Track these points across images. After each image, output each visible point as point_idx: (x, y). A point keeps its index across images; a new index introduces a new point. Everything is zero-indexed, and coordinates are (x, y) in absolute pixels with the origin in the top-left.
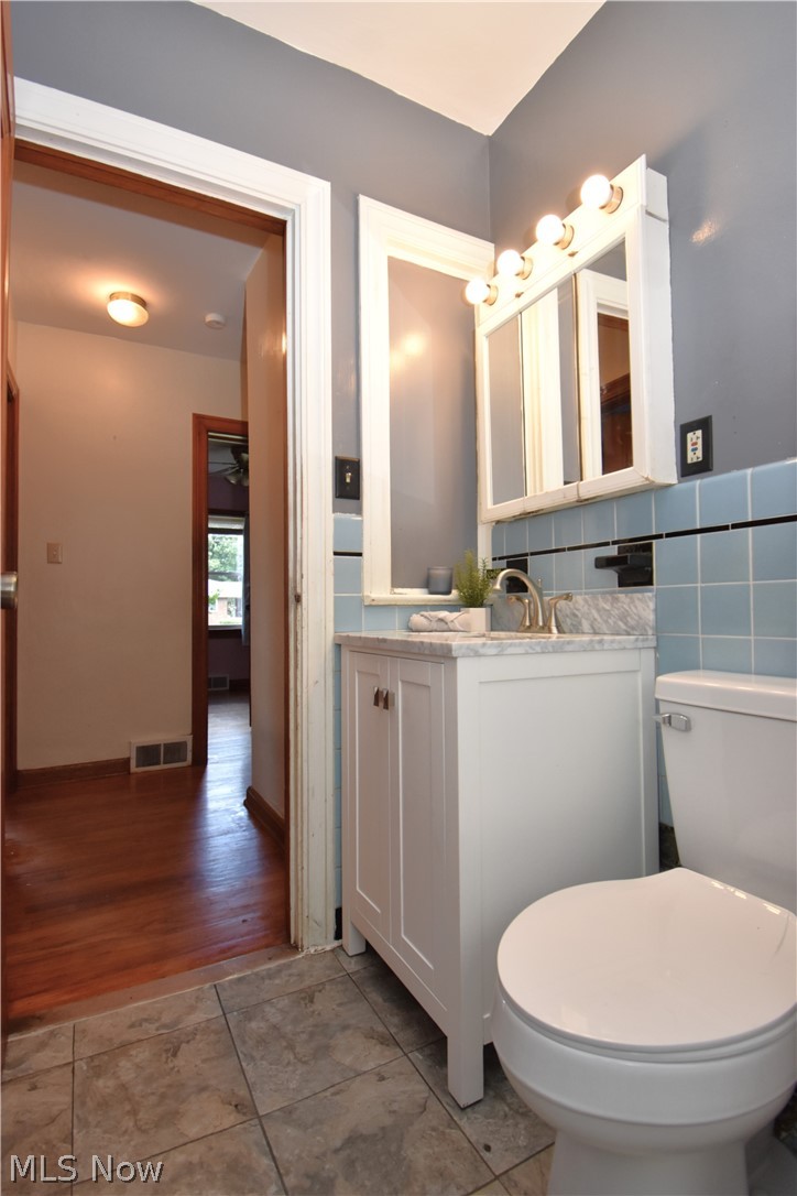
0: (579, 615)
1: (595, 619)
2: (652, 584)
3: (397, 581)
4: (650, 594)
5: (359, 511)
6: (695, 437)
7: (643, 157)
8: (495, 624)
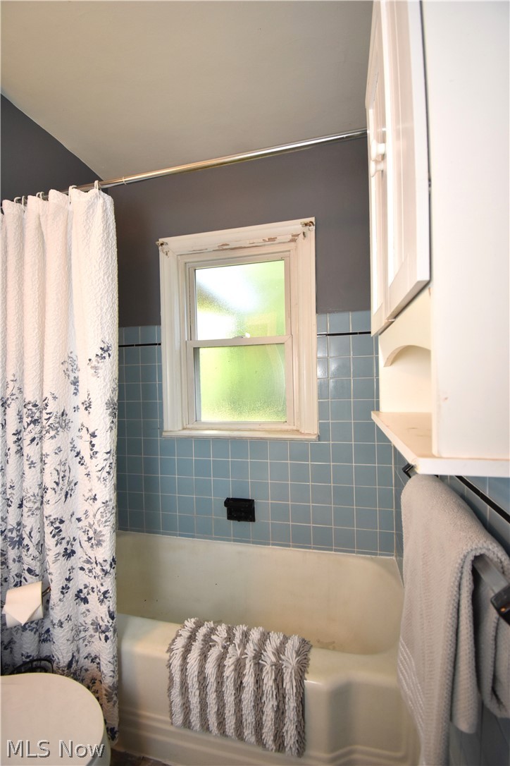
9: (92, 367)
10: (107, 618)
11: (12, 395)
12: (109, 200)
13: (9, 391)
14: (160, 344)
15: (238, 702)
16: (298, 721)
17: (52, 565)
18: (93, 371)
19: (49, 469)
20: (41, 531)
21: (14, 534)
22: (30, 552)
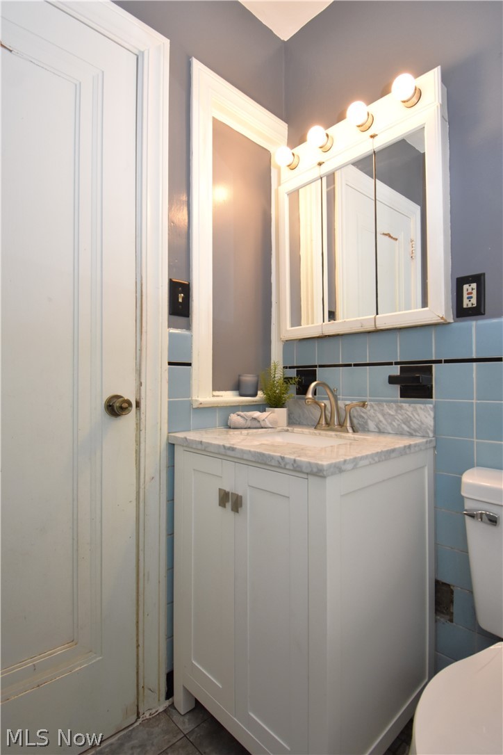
0: (366, 417)
1: (380, 421)
2: (432, 398)
3: (217, 386)
4: (431, 406)
5: (188, 327)
6: (470, 289)
7: (439, 67)
8: (292, 421)
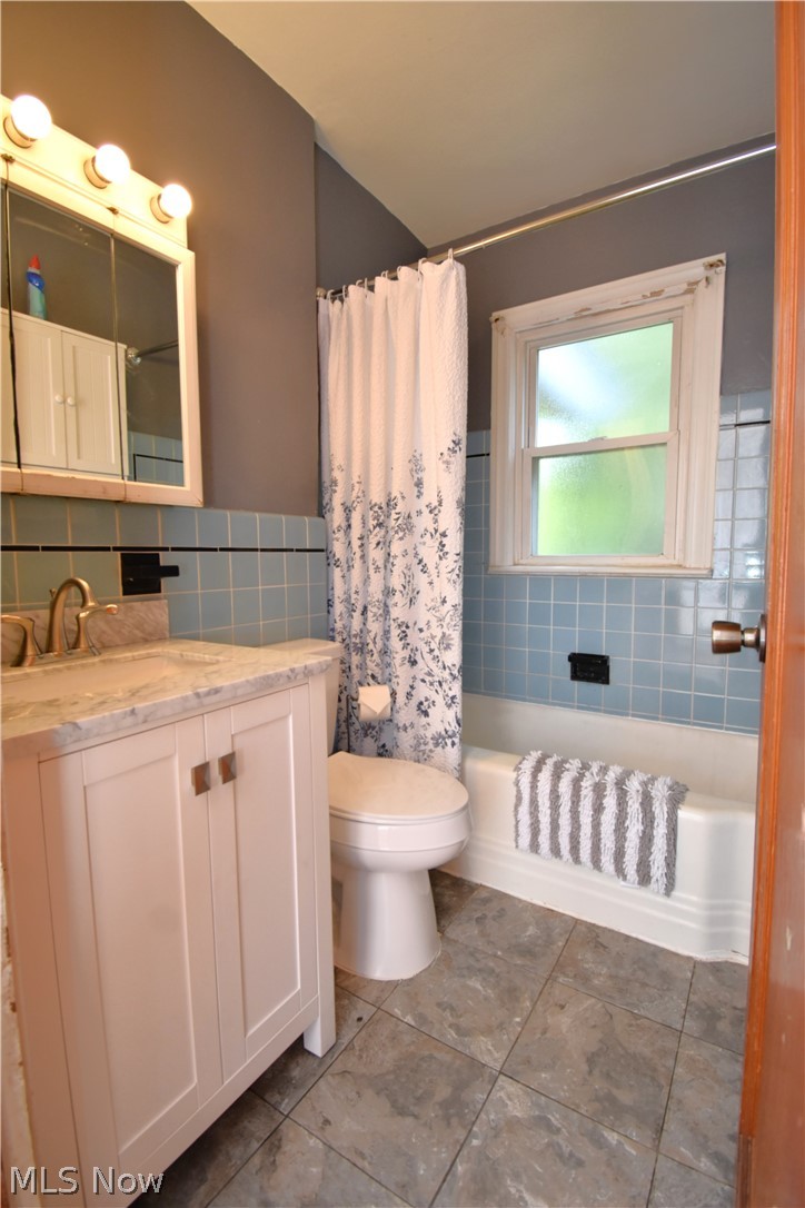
2: (160, 592)
4: (163, 602)
9: (444, 462)
10: (454, 724)
11: (358, 497)
12: (461, 268)
13: (354, 494)
14: (488, 455)
15: (596, 825)
16: (667, 851)
17: (399, 669)
18: (445, 466)
19: (397, 570)
20: (387, 633)
21: (358, 641)
22: (374, 658)
